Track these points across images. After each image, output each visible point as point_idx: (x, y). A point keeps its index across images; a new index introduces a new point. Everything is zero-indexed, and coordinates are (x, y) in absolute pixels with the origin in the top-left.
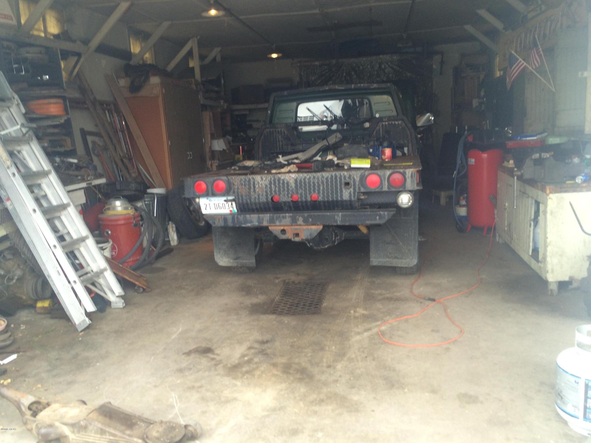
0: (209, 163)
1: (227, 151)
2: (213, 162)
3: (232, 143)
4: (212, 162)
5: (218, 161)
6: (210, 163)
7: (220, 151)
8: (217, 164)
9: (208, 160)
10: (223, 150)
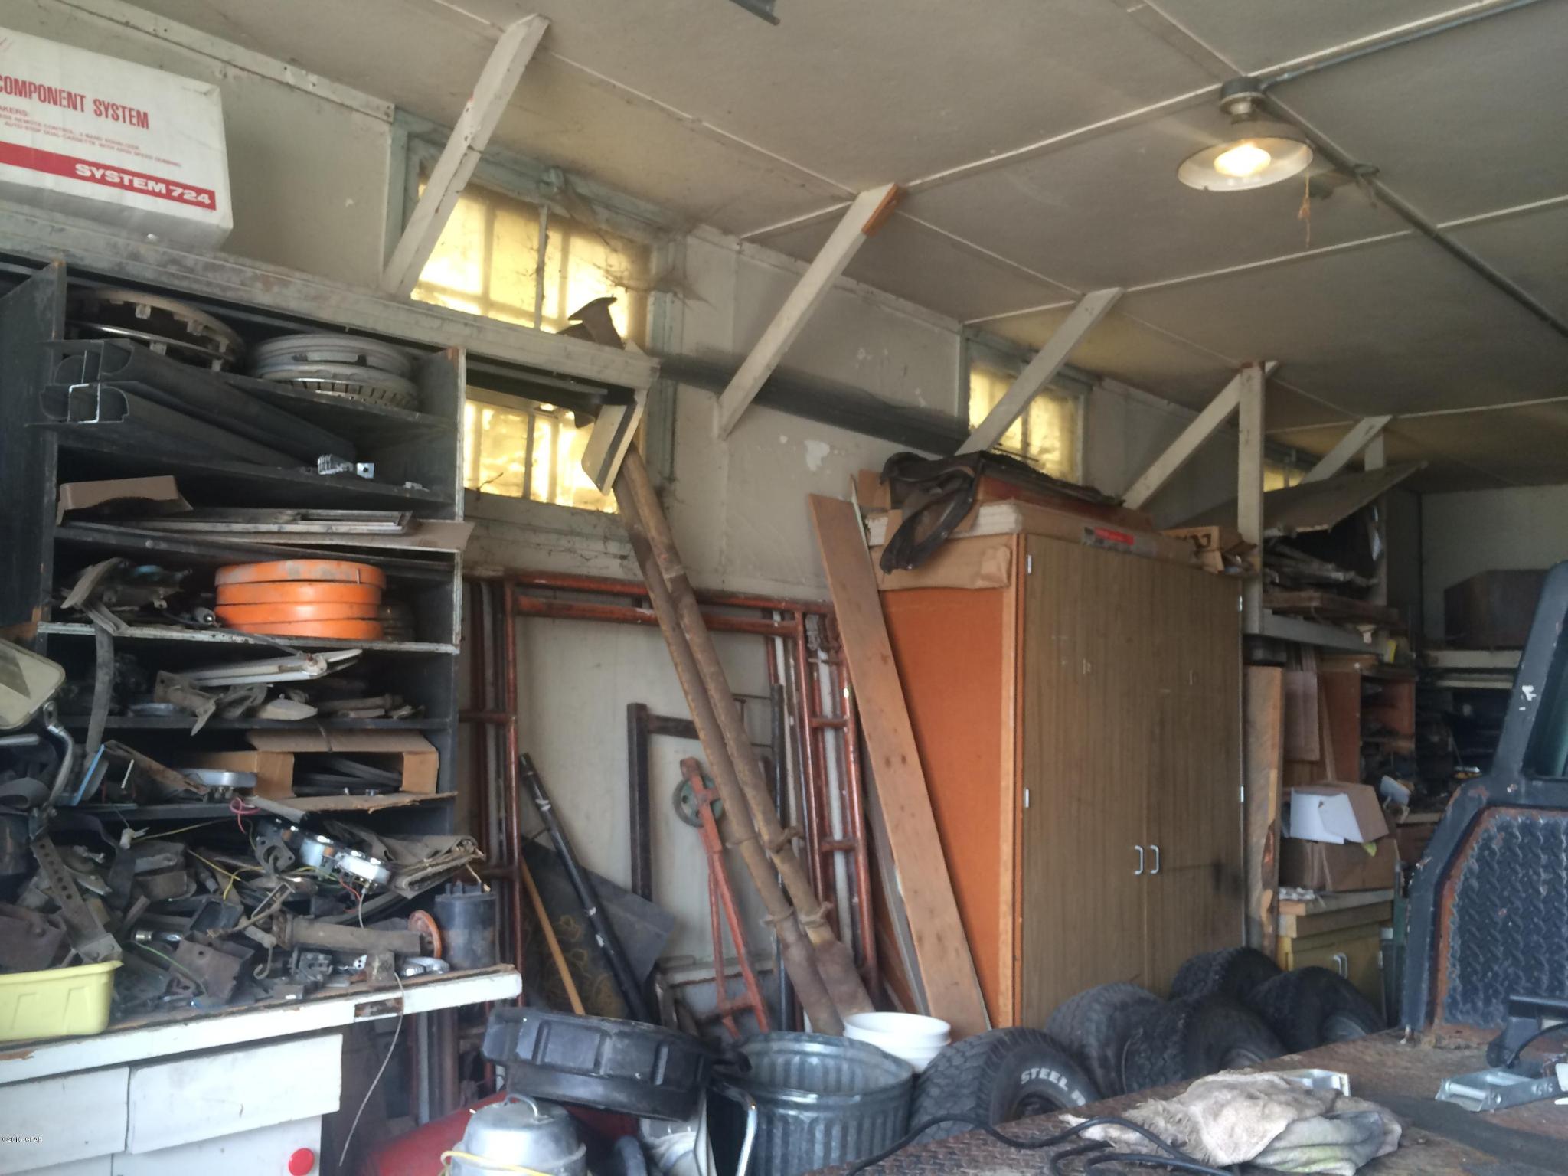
0: (1261, 898)
1: (1372, 850)
2: (1283, 893)
3: (1406, 811)
4: (1276, 894)
5: (1310, 896)
6: (1267, 897)
7: (1331, 847)
8: (1301, 910)
9: (1260, 885)
10: (1347, 842)
